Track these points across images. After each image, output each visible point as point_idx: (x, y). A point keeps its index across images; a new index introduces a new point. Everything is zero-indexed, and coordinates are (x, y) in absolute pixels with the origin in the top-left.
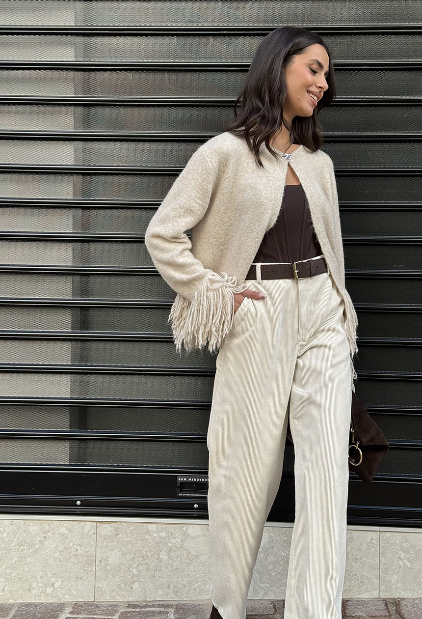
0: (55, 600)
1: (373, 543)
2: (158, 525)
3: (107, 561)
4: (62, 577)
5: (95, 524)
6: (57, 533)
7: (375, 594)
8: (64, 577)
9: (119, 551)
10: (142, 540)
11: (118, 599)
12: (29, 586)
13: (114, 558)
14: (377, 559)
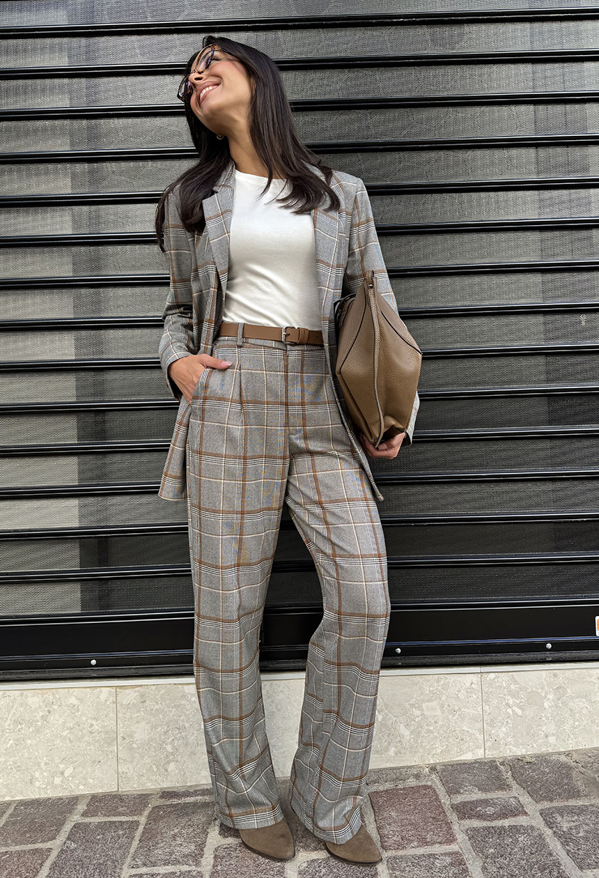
0: (66, 794)
1: (473, 688)
3: (133, 737)
4: (73, 762)
5: (114, 690)
6: (64, 704)
7: (479, 754)
8: (76, 761)
9: (147, 724)
11: (151, 785)
12: (30, 778)
13: (141, 733)
14: (480, 709)
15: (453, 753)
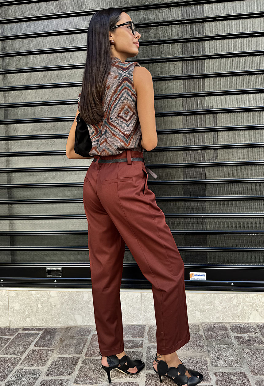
1: (138, 298)
2: (36, 291)
3: (14, 308)
5: (7, 291)
7: (140, 323)
9: (19, 304)
10: (29, 298)
11: (20, 325)
13: (17, 306)
14: (141, 306)
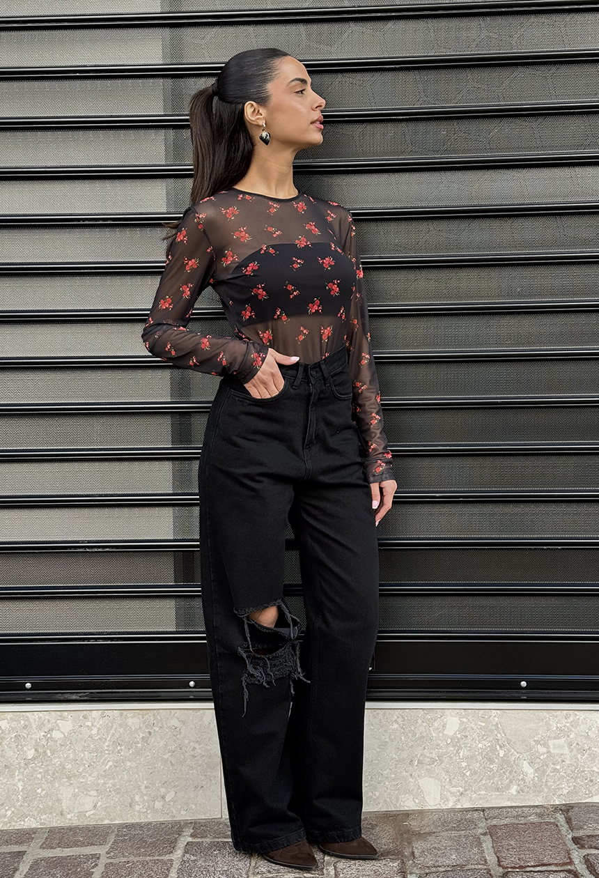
0: (168, 818)
4: (175, 787)
6: (165, 726)
8: (178, 786)
12: (130, 801)
15: (581, 794)
